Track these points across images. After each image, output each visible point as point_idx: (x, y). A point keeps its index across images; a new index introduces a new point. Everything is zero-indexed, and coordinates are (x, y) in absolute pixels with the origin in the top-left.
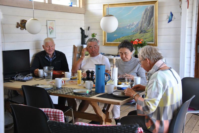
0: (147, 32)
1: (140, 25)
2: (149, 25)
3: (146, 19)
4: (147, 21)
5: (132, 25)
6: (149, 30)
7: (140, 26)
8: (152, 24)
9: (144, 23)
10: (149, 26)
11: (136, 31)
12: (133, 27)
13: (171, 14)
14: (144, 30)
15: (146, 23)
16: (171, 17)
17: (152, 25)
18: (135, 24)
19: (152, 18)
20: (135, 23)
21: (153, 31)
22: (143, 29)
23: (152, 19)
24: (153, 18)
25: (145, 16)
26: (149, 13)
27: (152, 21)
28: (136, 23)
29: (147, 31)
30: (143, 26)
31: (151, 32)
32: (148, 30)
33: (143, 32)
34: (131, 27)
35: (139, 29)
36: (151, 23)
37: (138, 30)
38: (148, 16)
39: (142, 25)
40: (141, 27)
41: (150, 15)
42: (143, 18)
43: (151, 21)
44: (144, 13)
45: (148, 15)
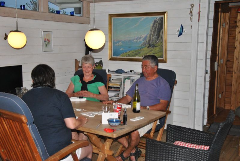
0: (156, 47)
4: (156, 34)
5: (140, 38)
6: (158, 44)
8: (161, 37)
10: (158, 40)
12: (141, 40)
13: (181, 27)
15: (155, 36)
17: (161, 39)
19: (161, 31)
21: (162, 45)
22: (152, 43)
27: (161, 34)
28: (144, 36)
30: (151, 39)
31: (160, 46)
32: (156, 44)
33: (152, 46)
34: (139, 40)
35: (147, 43)
38: (157, 28)
40: (149, 41)
41: (159, 27)
44: (153, 25)
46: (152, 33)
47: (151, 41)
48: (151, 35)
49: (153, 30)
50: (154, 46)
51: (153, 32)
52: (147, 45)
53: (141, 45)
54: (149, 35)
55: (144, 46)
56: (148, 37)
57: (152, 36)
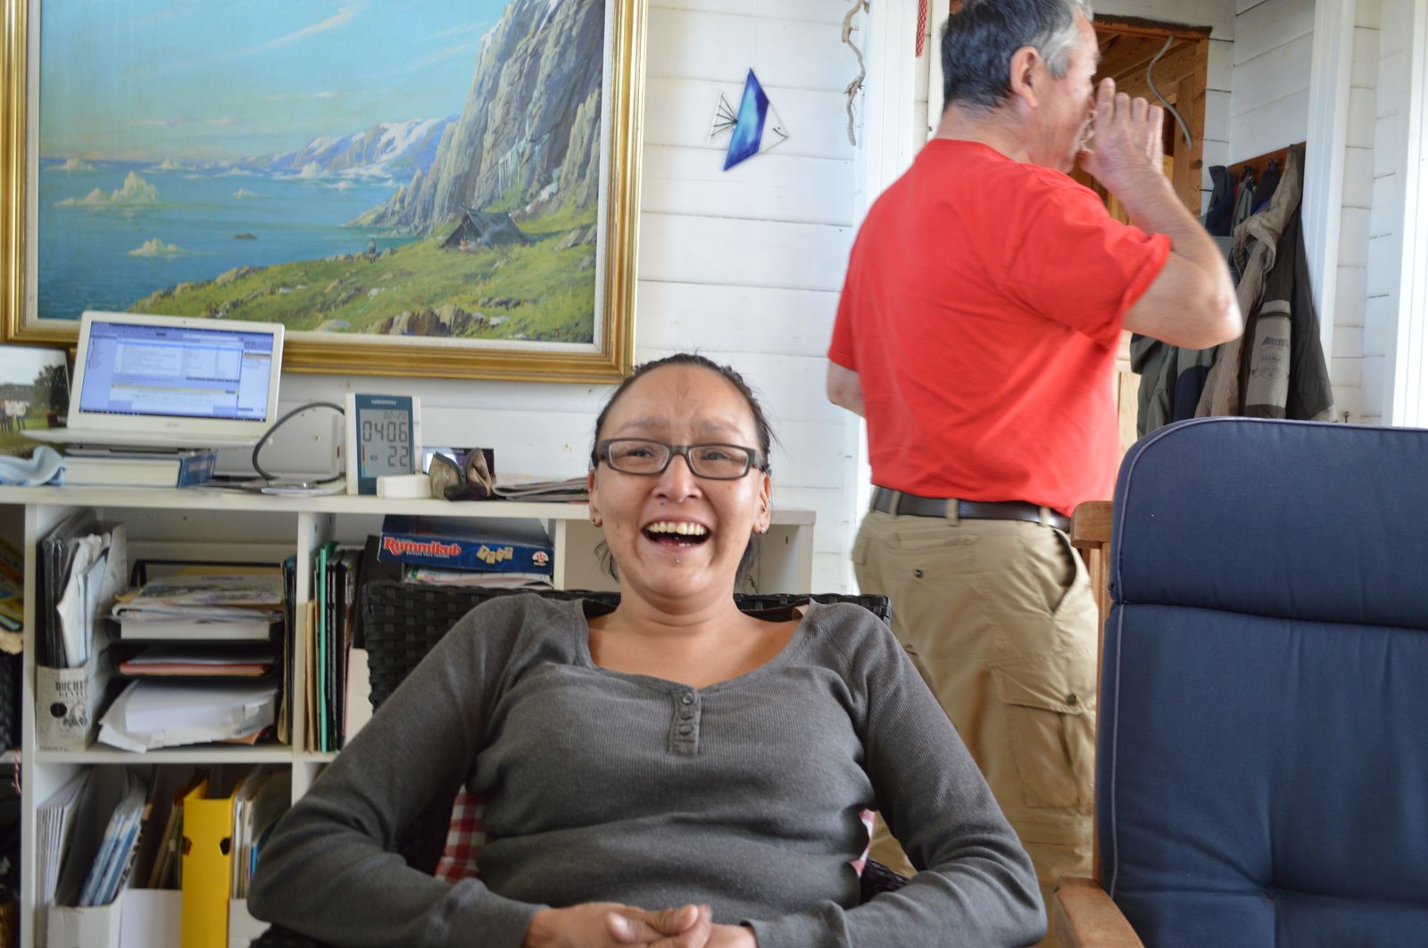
0: (525, 240)
1: (452, 156)
2: (548, 171)
3: (525, 101)
4: (529, 132)
5: (366, 153)
6: (546, 218)
7: (449, 164)
8: (580, 157)
9: (494, 146)
10: (548, 181)
11: (413, 218)
12: (375, 170)
13: (751, 94)
14: (494, 209)
15: (523, 144)
16: (751, 117)
17: (582, 175)
18: (401, 147)
19: (583, 100)
20: (395, 131)
21: (585, 228)
22: (490, 202)
23: (585, 110)
24: (590, 102)
25: (510, 69)
26: (550, 51)
27: (579, 128)
28: (410, 132)
29: (527, 228)
30: (484, 167)
31: (572, 237)
32: (535, 214)
33: (486, 236)
34: (351, 172)
35: (438, 201)
36: (574, 154)
37: (426, 214)
38: (541, 77)
39: (475, 160)
40: (463, 184)
41: (566, 68)
42: (493, 92)
43: (574, 130)
44: (500, 39)
45: (546, 66)
46: (497, 111)
47: (482, 189)
48: (479, 129)
49: (504, 89)
50: (509, 234)
51: (508, 103)
52: (442, 225)
53: (380, 218)
54: (459, 133)
55: (404, 230)
56: (454, 143)
57: (488, 139)
